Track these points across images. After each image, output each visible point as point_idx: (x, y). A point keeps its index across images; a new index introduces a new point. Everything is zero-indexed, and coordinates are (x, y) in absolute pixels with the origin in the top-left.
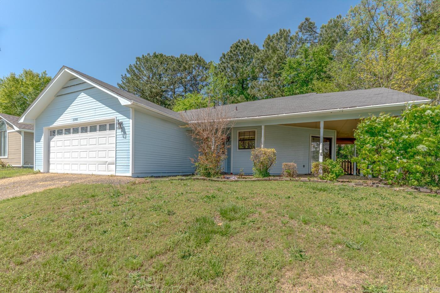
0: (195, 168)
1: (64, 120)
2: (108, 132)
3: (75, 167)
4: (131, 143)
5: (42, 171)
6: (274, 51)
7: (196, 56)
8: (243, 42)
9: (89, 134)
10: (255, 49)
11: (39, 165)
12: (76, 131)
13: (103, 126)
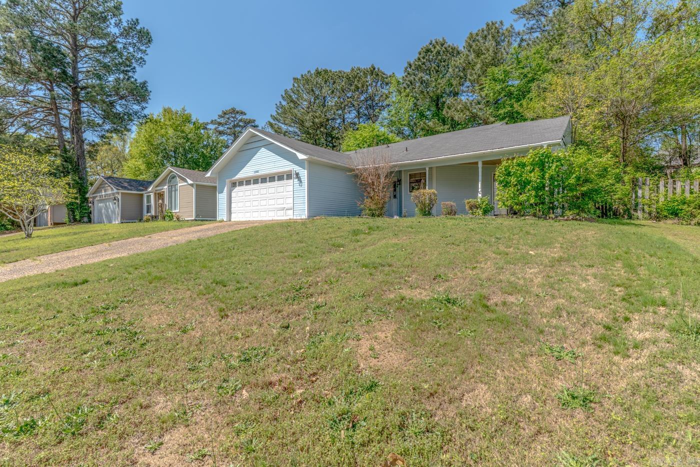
0: (361, 210)
1: (246, 172)
2: (285, 181)
3: (255, 214)
4: (306, 191)
5: (225, 220)
6: (478, 54)
7: (372, 69)
8: (437, 42)
9: (268, 184)
10: (455, 52)
11: (222, 215)
12: (256, 181)
13: (280, 177)
